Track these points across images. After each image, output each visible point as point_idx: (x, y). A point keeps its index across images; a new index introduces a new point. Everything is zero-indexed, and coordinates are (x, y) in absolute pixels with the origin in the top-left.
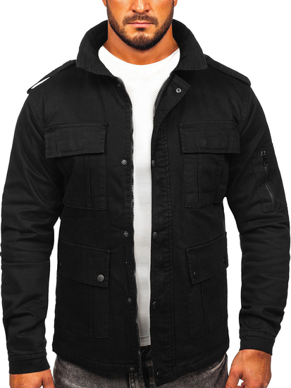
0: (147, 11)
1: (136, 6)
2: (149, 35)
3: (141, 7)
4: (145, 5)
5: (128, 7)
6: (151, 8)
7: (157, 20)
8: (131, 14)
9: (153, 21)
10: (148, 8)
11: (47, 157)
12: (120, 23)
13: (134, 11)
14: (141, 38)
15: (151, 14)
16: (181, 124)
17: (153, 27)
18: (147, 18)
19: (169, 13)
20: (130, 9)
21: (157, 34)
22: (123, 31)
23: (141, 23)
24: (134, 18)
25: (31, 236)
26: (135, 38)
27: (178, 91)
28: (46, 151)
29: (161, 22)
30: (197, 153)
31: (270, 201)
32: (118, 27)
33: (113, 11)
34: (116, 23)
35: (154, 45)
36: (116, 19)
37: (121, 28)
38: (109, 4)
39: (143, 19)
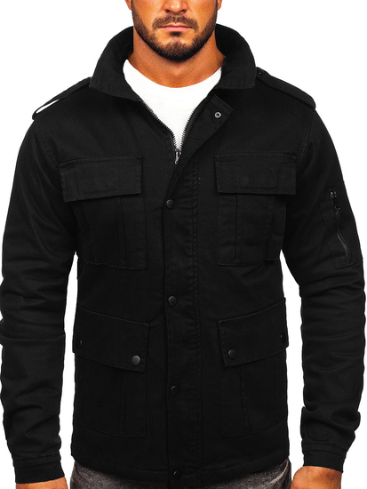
0: (184, 11)
1: (171, 5)
2: (187, 41)
3: (176, 6)
4: (182, 3)
5: (159, 6)
6: (188, 8)
7: (196, 23)
8: (163, 15)
9: (192, 24)
10: (185, 7)
11: (66, 200)
12: (150, 27)
13: (168, 11)
14: (176, 45)
15: (189, 15)
16: (218, 156)
17: (192, 31)
18: (184, 19)
19: (211, 16)
20: (162, 8)
21: (196, 40)
22: (153, 38)
23: (176, 26)
24: (167, 19)
25: (39, 302)
26: (168, 45)
27: (218, 115)
28: (64, 193)
29: (202, 26)
30: (236, 194)
31: (344, 254)
32: (147, 32)
33: (140, 13)
34: (144, 27)
35: (192, 55)
36: (145, 22)
37: (150, 34)
38: (135, 5)
39: (178, 21)
